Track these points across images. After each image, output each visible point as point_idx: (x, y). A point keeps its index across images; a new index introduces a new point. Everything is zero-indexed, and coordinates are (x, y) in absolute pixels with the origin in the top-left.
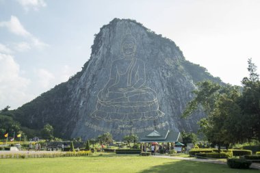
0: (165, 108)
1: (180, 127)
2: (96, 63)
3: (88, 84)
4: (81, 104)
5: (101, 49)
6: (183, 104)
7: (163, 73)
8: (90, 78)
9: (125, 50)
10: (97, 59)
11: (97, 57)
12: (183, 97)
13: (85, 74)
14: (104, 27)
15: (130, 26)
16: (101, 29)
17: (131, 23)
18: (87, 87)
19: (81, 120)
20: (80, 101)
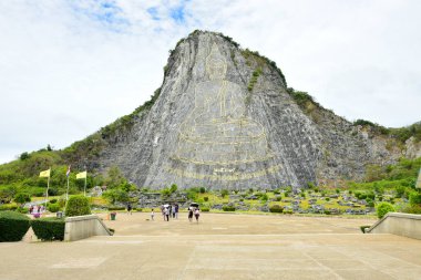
0: (274, 145)
1: (296, 171)
2: (174, 87)
3: (165, 114)
4: (156, 141)
5: (179, 69)
6: (295, 141)
7: (266, 101)
8: (166, 106)
9: (212, 70)
10: (174, 82)
11: (174, 79)
12: (295, 132)
13: (157, 102)
14: (182, 40)
15: (217, 41)
16: (178, 44)
17: (217, 36)
18: (163, 118)
19: (157, 163)
20: (153, 138)
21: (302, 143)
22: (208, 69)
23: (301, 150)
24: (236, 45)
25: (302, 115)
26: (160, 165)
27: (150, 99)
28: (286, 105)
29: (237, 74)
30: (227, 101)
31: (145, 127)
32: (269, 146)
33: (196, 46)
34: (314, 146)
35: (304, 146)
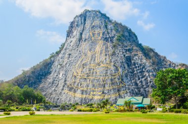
0: (125, 79)
2: (72, 44)
4: (61, 76)
5: (75, 34)
6: (138, 76)
7: (123, 53)
8: (67, 56)
10: (72, 41)
11: (72, 39)
12: (138, 71)
13: (62, 52)
14: (77, 16)
15: (97, 16)
16: (75, 18)
17: (98, 13)
18: (65, 62)
19: (61, 88)
20: (59, 74)
21: (142, 78)
22: (91, 34)
23: (141, 82)
24: (108, 18)
25: (144, 61)
26: (63, 90)
27: (58, 50)
28: (135, 55)
29: (108, 36)
30: (101, 53)
31: (55, 66)
32: (122, 80)
33: (85, 20)
34: (149, 79)
35: (143, 79)
